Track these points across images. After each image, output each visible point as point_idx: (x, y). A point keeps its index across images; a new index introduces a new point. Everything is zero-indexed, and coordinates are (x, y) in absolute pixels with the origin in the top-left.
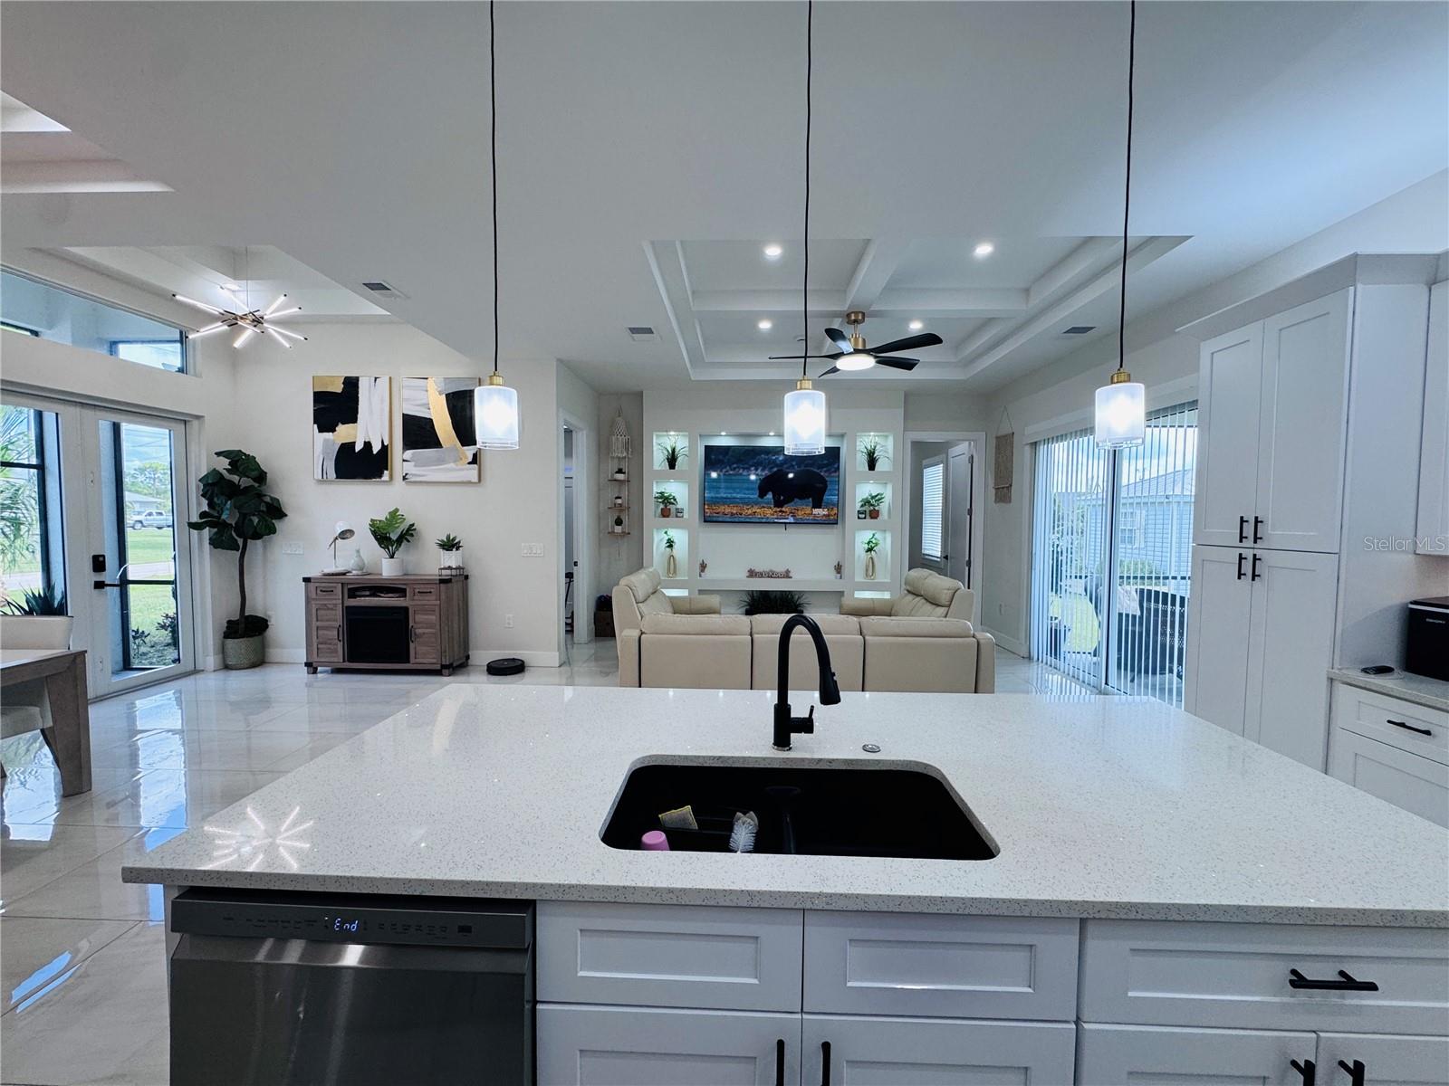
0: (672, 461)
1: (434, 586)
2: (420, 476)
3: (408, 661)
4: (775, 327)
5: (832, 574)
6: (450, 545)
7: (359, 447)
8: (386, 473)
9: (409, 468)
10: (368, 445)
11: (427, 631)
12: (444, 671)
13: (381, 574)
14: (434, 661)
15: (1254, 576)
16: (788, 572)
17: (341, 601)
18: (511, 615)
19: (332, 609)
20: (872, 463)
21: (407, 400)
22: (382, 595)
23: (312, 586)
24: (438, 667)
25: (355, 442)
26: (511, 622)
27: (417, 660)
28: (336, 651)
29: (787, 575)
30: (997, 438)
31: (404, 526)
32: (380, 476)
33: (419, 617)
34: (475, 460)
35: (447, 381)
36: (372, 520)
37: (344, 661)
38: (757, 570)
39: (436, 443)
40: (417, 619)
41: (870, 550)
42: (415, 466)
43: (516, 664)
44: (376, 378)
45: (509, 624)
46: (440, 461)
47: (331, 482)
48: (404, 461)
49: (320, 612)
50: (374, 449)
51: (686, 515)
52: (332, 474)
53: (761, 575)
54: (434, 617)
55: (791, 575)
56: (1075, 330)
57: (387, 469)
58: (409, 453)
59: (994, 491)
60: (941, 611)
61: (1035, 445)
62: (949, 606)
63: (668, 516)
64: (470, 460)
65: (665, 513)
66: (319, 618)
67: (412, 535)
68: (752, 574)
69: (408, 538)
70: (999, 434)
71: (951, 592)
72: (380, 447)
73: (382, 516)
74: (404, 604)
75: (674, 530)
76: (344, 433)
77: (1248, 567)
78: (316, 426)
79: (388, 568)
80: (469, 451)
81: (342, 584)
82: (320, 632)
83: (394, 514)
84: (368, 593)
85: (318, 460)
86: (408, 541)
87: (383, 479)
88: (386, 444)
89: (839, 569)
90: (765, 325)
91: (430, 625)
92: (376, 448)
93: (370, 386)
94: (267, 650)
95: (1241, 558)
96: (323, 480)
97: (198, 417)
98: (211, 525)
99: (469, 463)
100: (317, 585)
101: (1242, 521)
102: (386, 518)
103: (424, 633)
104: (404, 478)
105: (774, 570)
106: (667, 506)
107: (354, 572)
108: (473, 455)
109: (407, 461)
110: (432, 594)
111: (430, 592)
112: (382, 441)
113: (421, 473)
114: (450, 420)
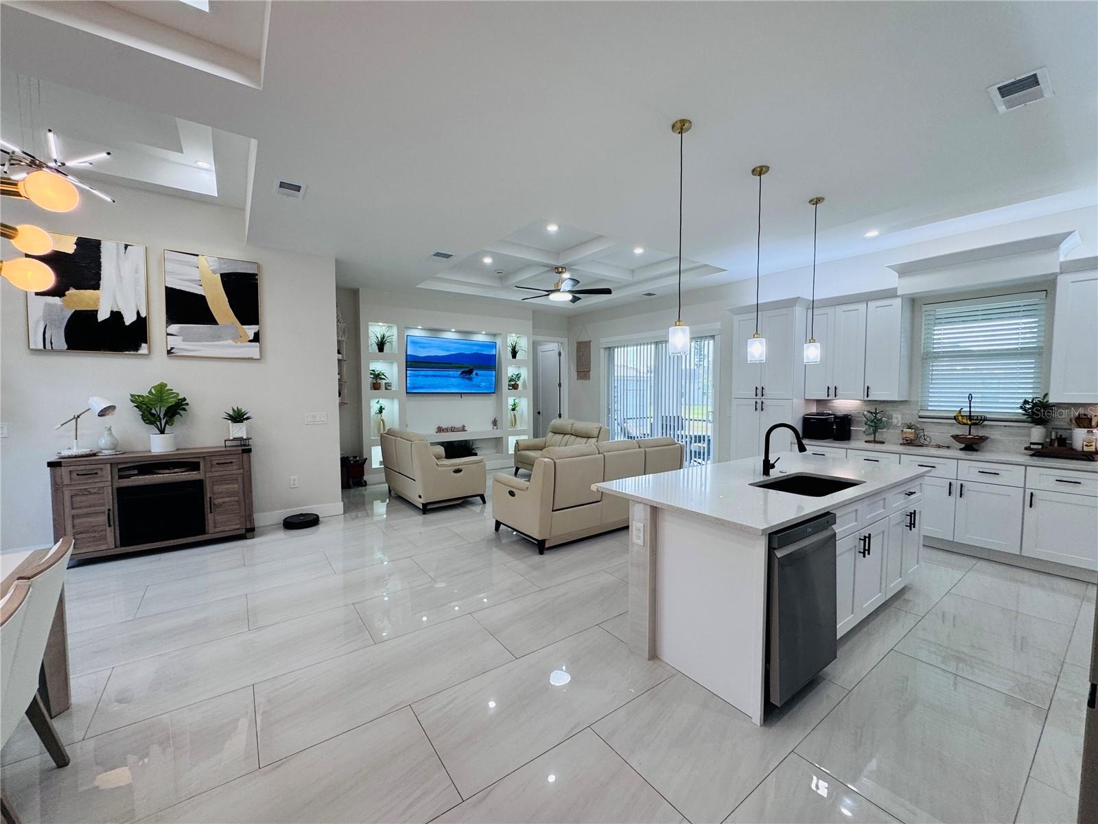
0: (381, 346)
1: (237, 456)
2: (189, 350)
3: (203, 532)
4: (494, 263)
5: (490, 426)
6: (238, 417)
7: (103, 316)
8: (144, 345)
9: (174, 342)
10: (117, 315)
11: (227, 499)
12: (248, 535)
13: (150, 451)
14: (238, 526)
15: (762, 409)
16: (464, 426)
17: (110, 483)
18: (296, 477)
19: (96, 494)
20: (514, 354)
21: (173, 273)
22: (161, 471)
23: (64, 471)
24: (243, 531)
25: (97, 311)
26: (296, 482)
27: (217, 530)
28: (104, 538)
29: (463, 429)
30: (578, 343)
31: (172, 401)
32: (137, 348)
33: (218, 488)
34: (256, 338)
35: (222, 261)
36: (132, 396)
37: (116, 547)
38: (444, 427)
39: (210, 320)
40: (213, 490)
41: (513, 410)
42: (184, 340)
43: (311, 519)
44: (126, 247)
45: (294, 484)
46: (215, 337)
47: (60, 352)
48: (168, 334)
49: (77, 499)
50: (125, 320)
51: (394, 388)
52: (60, 342)
53: (446, 430)
54: (236, 486)
55: (466, 429)
56: (649, 294)
57: (145, 343)
58: (174, 328)
59: (576, 373)
60: (594, 440)
61: (610, 349)
62: (598, 437)
63: (378, 389)
64: (252, 338)
65: (376, 386)
66: (75, 506)
67: (184, 409)
68: (440, 430)
69: (182, 412)
70: (579, 341)
71: (598, 430)
72: (134, 318)
74: (197, 478)
75: (383, 400)
76: (80, 298)
77: (759, 406)
79: (158, 444)
80: (250, 330)
81: (111, 464)
82: (77, 521)
83: (161, 388)
84: (136, 472)
85: (38, 327)
86: (181, 415)
87: (140, 352)
88: (142, 316)
89: (495, 423)
90: (488, 260)
91: (230, 494)
92: (129, 319)
93: (118, 254)
95: (756, 403)
96: (47, 348)
99: (250, 341)
100: (71, 468)
101: (757, 388)
102: (150, 392)
103: (223, 503)
104: (169, 352)
105: (455, 426)
106: (377, 382)
107: (107, 452)
108: (255, 333)
109: (172, 335)
110: (233, 464)
111: (232, 462)
112: (138, 313)
113: (191, 348)
114: (227, 300)
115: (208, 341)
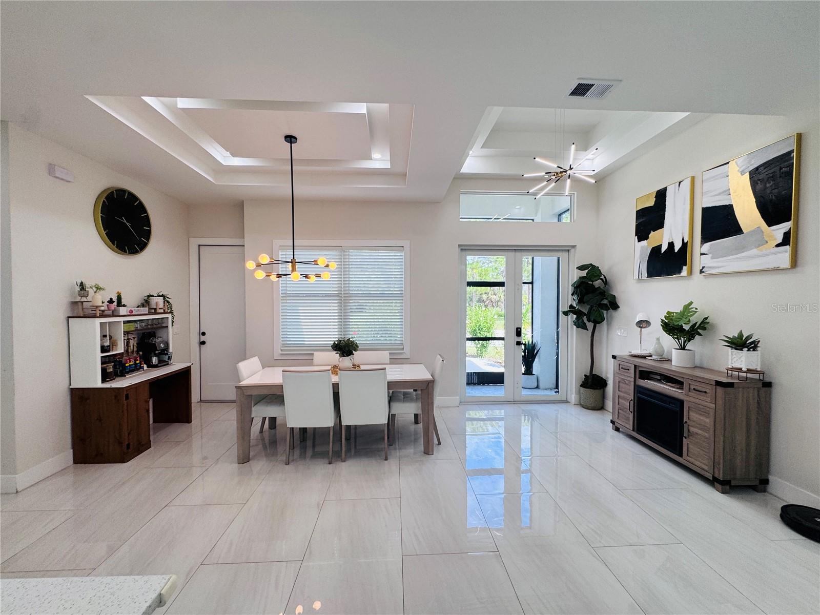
1: (710, 387)
2: (718, 267)
3: (680, 454)
6: (740, 343)
7: (664, 248)
8: (685, 268)
9: (706, 261)
10: (671, 245)
11: (700, 432)
12: (716, 484)
13: (671, 363)
14: (707, 468)
17: (633, 379)
19: (627, 384)
21: (708, 193)
22: (665, 382)
23: (616, 362)
25: (661, 245)
27: (690, 458)
28: (629, 420)
31: (698, 319)
32: (680, 272)
33: (694, 416)
34: (786, 240)
35: (751, 156)
37: (634, 431)
39: (735, 229)
40: (691, 417)
42: (712, 258)
44: (680, 183)
46: (741, 249)
47: (645, 281)
48: (702, 254)
49: (621, 385)
50: (675, 248)
54: (708, 420)
57: (686, 265)
58: (707, 245)
64: (780, 241)
66: (621, 389)
69: (701, 330)
72: (680, 245)
73: (677, 309)
74: (681, 397)
76: (654, 239)
78: (636, 237)
79: (678, 360)
80: (779, 231)
81: (636, 365)
82: (620, 401)
85: (637, 263)
87: (682, 274)
88: (685, 241)
92: (678, 247)
93: (675, 192)
94: (605, 400)
96: (639, 280)
97: (574, 247)
98: (574, 313)
99: (778, 246)
100: (620, 362)
102: (681, 311)
104: (701, 272)
107: (654, 357)
108: (785, 234)
109: (704, 254)
110: (708, 395)
111: (705, 392)
112: (683, 240)
113: (720, 264)
114: (755, 200)
115: (732, 255)
